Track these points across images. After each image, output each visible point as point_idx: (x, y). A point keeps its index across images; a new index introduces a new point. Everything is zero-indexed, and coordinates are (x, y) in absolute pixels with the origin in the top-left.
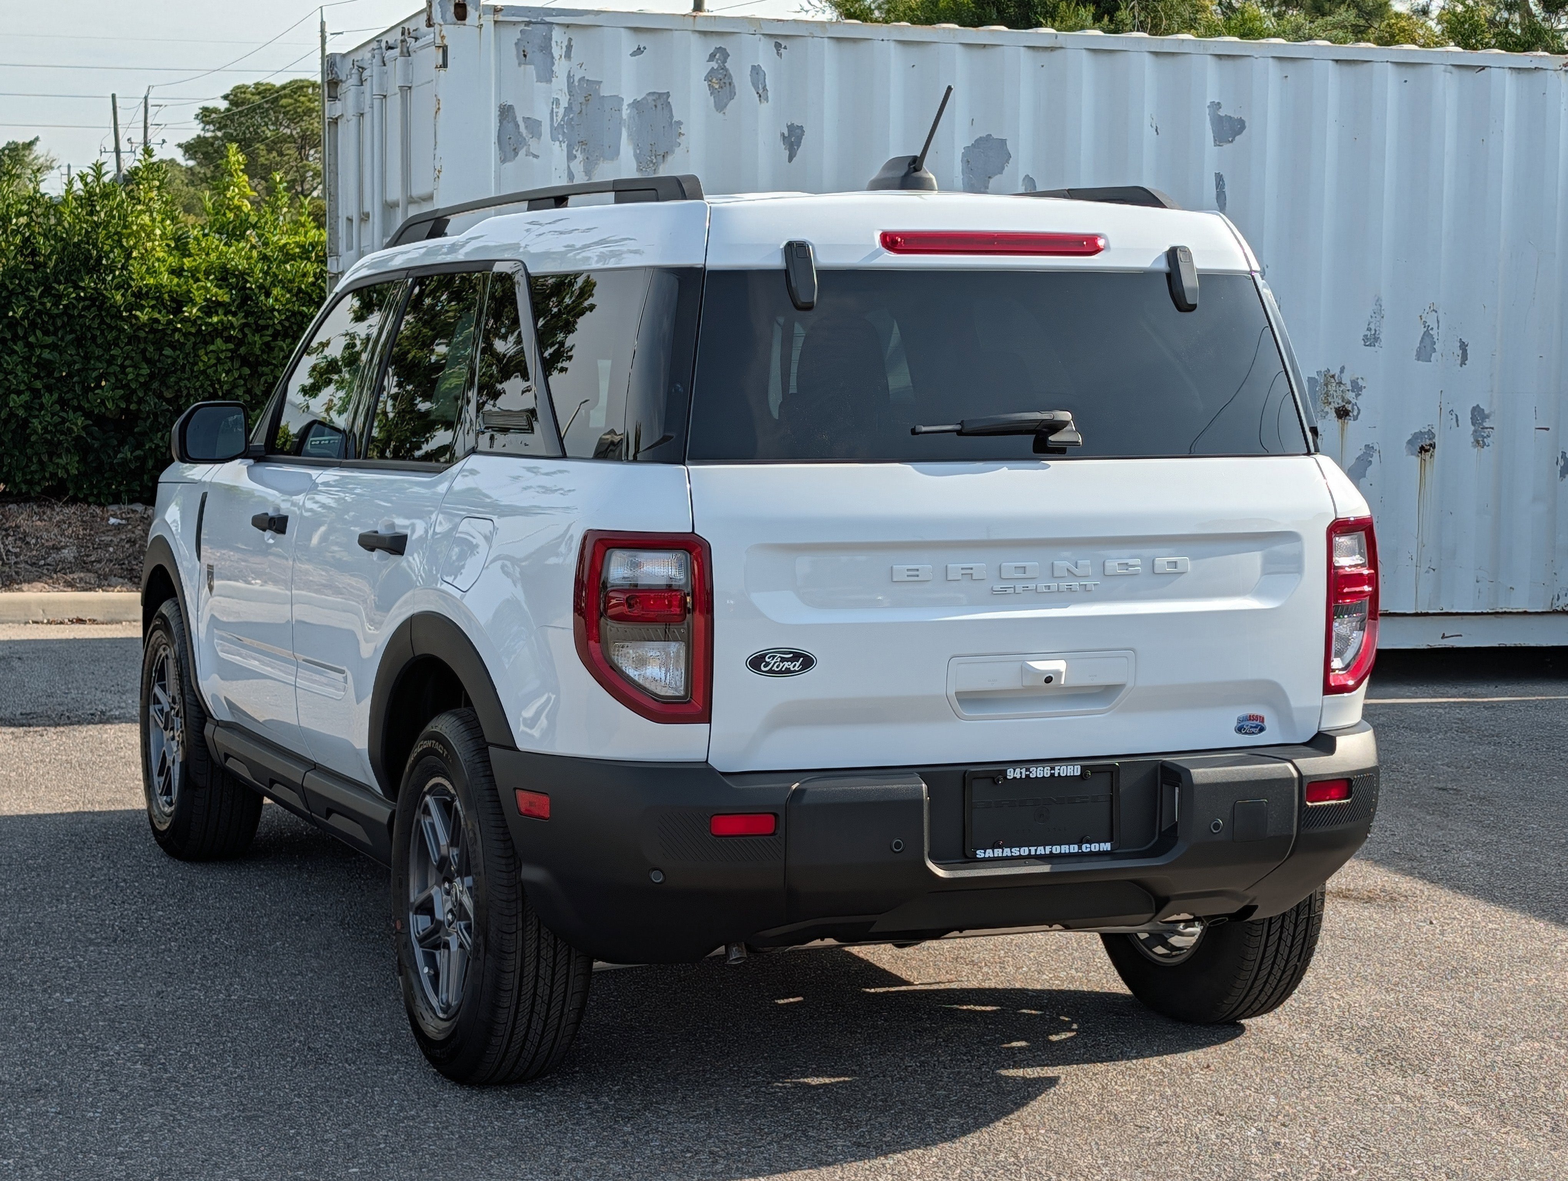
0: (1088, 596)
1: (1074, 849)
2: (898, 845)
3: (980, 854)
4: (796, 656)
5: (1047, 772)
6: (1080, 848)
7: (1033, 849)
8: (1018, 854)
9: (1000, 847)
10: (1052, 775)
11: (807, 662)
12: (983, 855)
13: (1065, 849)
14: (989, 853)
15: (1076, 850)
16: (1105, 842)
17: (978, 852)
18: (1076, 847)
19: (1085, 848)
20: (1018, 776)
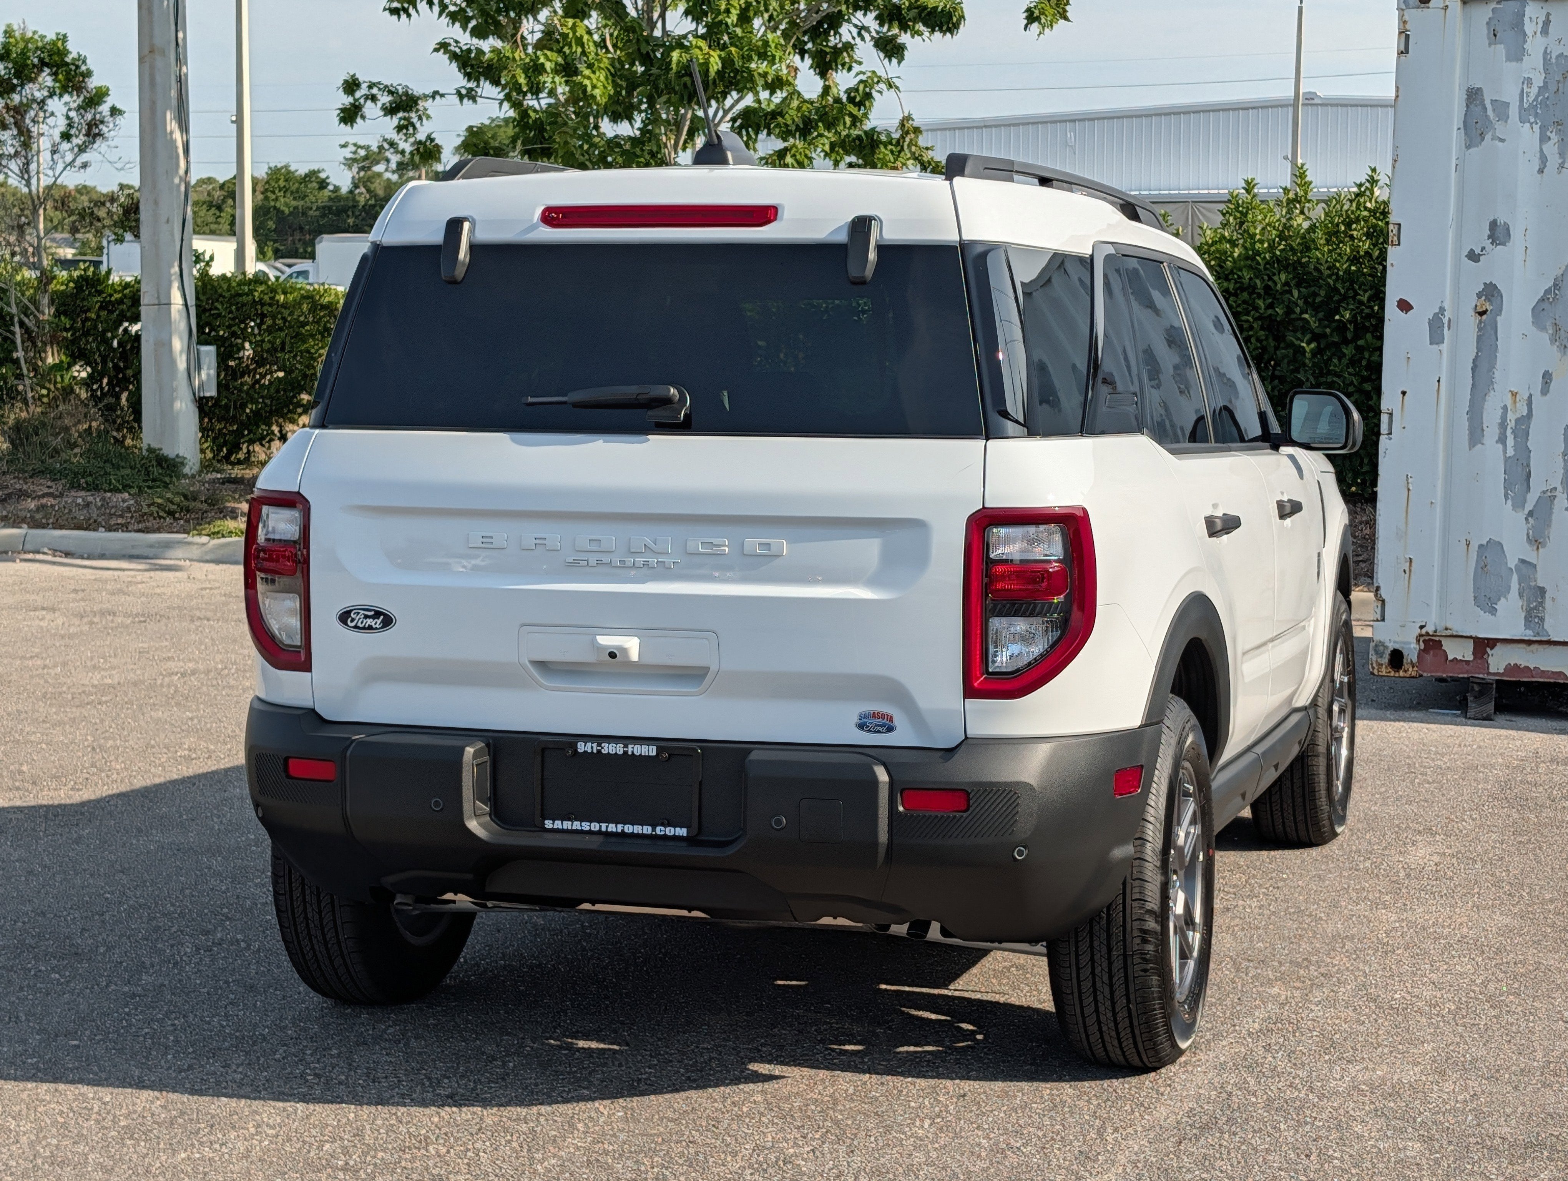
0: (665, 573)
1: (647, 830)
2: (437, 804)
3: (548, 824)
4: (377, 614)
5: (619, 749)
6: (654, 830)
7: (604, 826)
8: (588, 828)
9: (569, 819)
10: (625, 753)
11: (388, 621)
12: (551, 826)
13: (638, 829)
14: (558, 824)
15: (650, 832)
16: (681, 827)
17: (546, 822)
18: (650, 828)
19: (659, 831)
20: (589, 751)
